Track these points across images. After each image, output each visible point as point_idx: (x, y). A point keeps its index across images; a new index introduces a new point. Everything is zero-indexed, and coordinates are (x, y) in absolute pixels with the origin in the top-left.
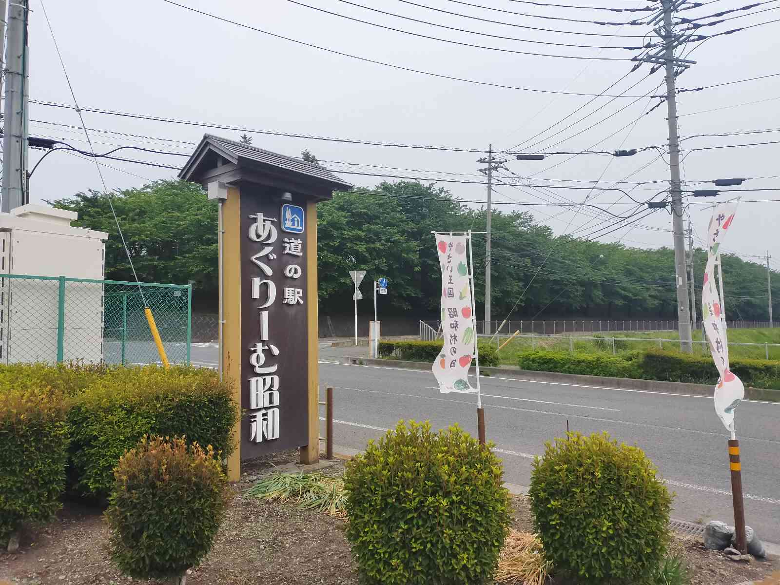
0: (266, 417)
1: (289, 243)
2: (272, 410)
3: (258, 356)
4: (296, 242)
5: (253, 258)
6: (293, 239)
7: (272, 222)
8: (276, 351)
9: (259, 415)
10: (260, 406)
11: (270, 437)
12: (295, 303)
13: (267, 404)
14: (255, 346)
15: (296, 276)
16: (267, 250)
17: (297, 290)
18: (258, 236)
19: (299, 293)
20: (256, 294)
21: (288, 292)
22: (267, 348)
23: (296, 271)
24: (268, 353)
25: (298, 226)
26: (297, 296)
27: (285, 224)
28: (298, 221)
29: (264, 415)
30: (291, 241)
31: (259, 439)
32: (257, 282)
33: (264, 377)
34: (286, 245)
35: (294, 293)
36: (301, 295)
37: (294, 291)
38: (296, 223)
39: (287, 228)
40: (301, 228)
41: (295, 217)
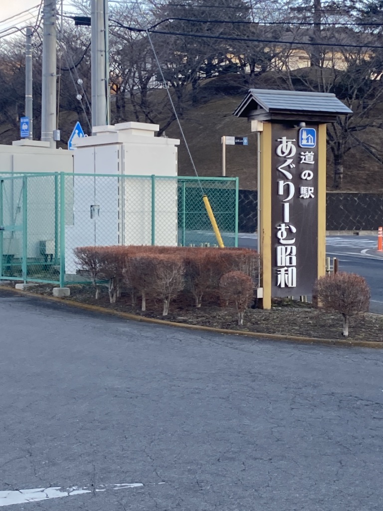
0: (287, 272)
1: (305, 156)
2: (291, 268)
3: (282, 233)
4: (309, 154)
5: (279, 168)
6: (307, 153)
7: (293, 142)
8: (294, 230)
9: (283, 270)
10: (283, 265)
11: (290, 285)
12: (308, 197)
13: (288, 264)
14: (280, 226)
15: (309, 178)
16: (289, 162)
17: (309, 188)
18: (283, 153)
19: (311, 190)
20: (281, 192)
21: (303, 189)
22: (288, 227)
23: (309, 175)
24: (289, 231)
25: (311, 142)
26: (310, 192)
27: (301, 142)
28: (311, 139)
30: (306, 154)
31: (283, 286)
32: (282, 184)
33: (286, 246)
34: (302, 157)
35: (308, 190)
36: (312, 191)
37: (308, 189)
38: (310, 140)
39: (303, 145)
40: (313, 144)
41: (309, 136)
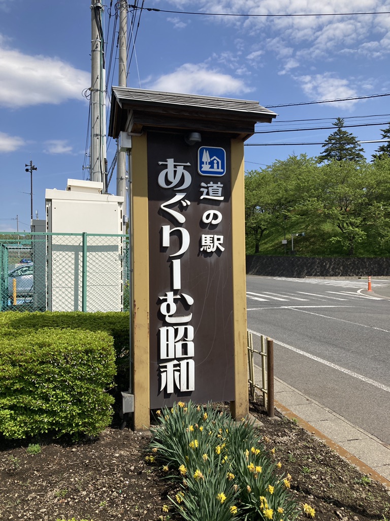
0: (178, 368)
1: (207, 188)
2: (186, 361)
3: (168, 306)
4: (215, 186)
5: (162, 206)
6: (211, 184)
7: (185, 168)
9: (170, 366)
10: (171, 356)
11: (183, 389)
12: (214, 250)
13: (179, 354)
14: (166, 295)
15: (214, 222)
16: (178, 197)
17: (216, 237)
18: (168, 182)
19: (219, 239)
20: (166, 242)
21: (206, 239)
22: (179, 297)
23: (215, 217)
24: (181, 302)
25: (218, 168)
26: (217, 243)
27: (201, 167)
28: (218, 163)
29: (175, 366)
30: (209, 185)
31: (170, 390)
32: (167, 230)
33: (175, 327)
34: (202, 189)
35: (213, 240)
36: (221, 242)
37: (213, 238)
38: (215, 165)
39: (204, 172)
40: (222, 171)
41: (215, 159)
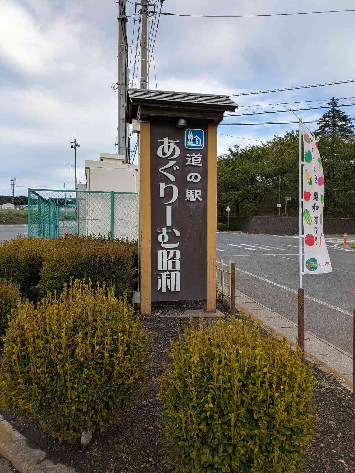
0: (169, 277)
1: (191, 157)
2: (174, 272)
3: (163, 236)
4: (196, 156)
5: (160, 170)
6: (194, 155)
7: (176, 143)
8: (178, 233)
9: (164, 275)
10: (165, 268)
11: (173, 290)
12: (195, 200)
13: (170, 268)
14: (162, 230)
15: (195, 181)
16: (171, 163)
17: (196, 191)
18: (164, 154)
19: (198, 193)
20: (162, 194)
21: (189, 193)
22: (170, 231)
23: (196, 177)
24: (171, 235)
25: (199, 144)
26: (197, 195)
27: (187, 143)
28: (199, 140)
29: (167, 275)
30: (192, 156)
31: (164, 290)
32: (162, 186)
33: (168, 251)
34: (187, 159)
35: (194, 193)
36: (200, 194)
38: (197, 142)
40: (202, 145)
41: (197, 138)
